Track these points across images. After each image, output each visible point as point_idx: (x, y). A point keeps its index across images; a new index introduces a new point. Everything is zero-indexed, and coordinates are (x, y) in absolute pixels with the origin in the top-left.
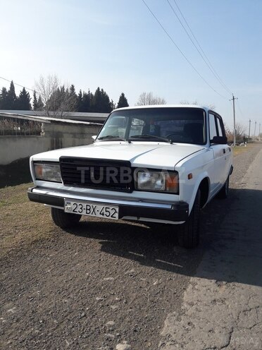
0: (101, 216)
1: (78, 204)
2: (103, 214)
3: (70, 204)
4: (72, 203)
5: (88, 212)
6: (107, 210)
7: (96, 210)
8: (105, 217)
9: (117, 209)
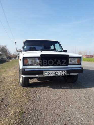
0: (60, 75)
1: (50, 72)
2: (61, 74)
3: (47, 72)
4: (48, 72)
5: (55, 74)
6: (62, 72)
7: (58, 73)
8: (62, 75)
9: (66, 72)
